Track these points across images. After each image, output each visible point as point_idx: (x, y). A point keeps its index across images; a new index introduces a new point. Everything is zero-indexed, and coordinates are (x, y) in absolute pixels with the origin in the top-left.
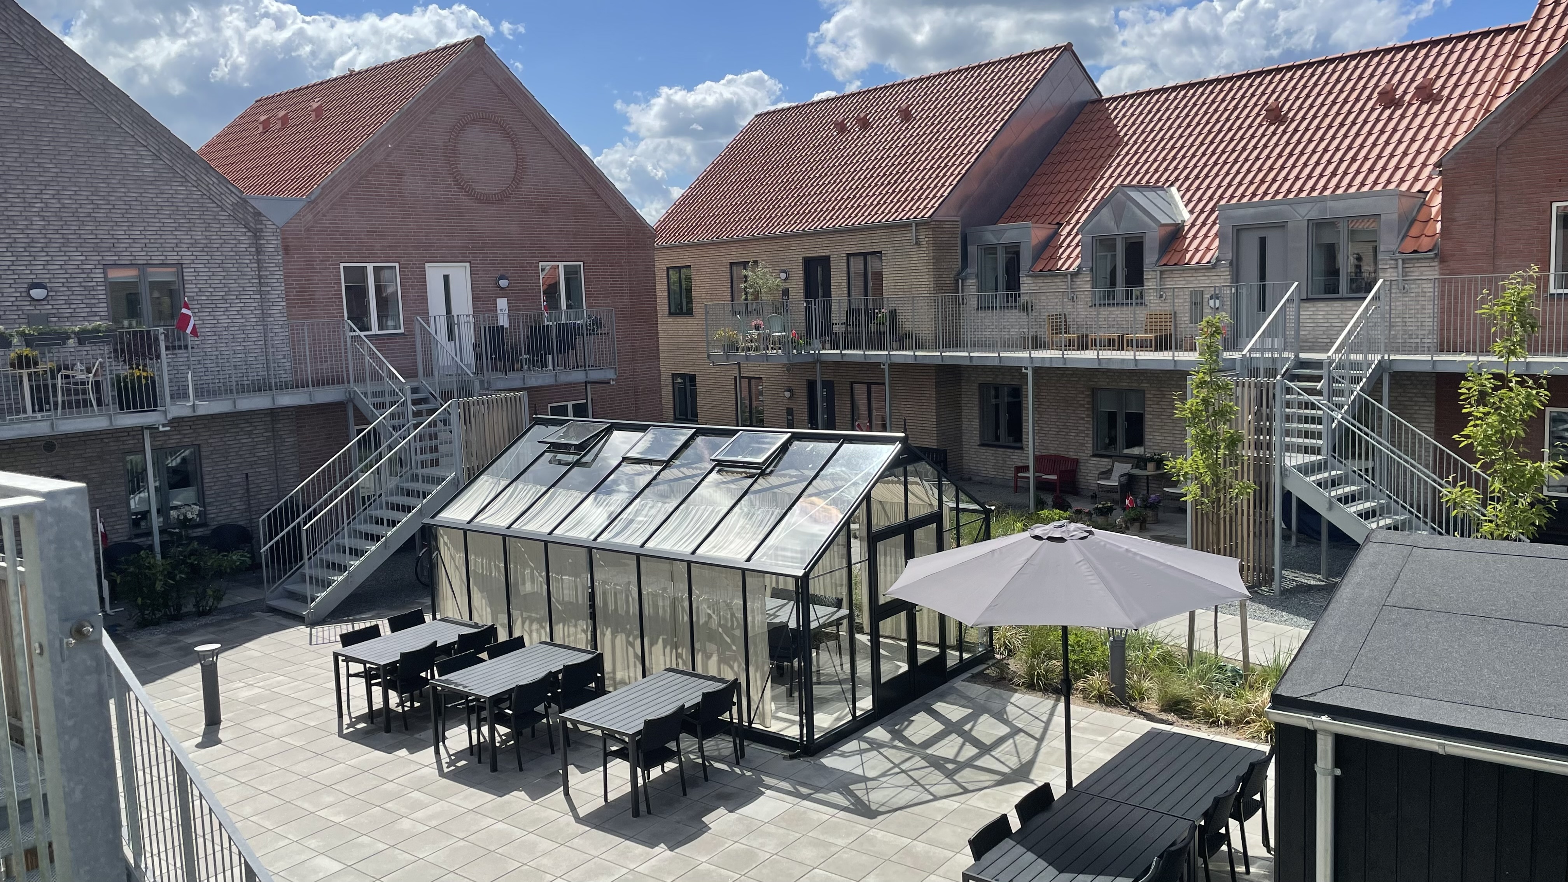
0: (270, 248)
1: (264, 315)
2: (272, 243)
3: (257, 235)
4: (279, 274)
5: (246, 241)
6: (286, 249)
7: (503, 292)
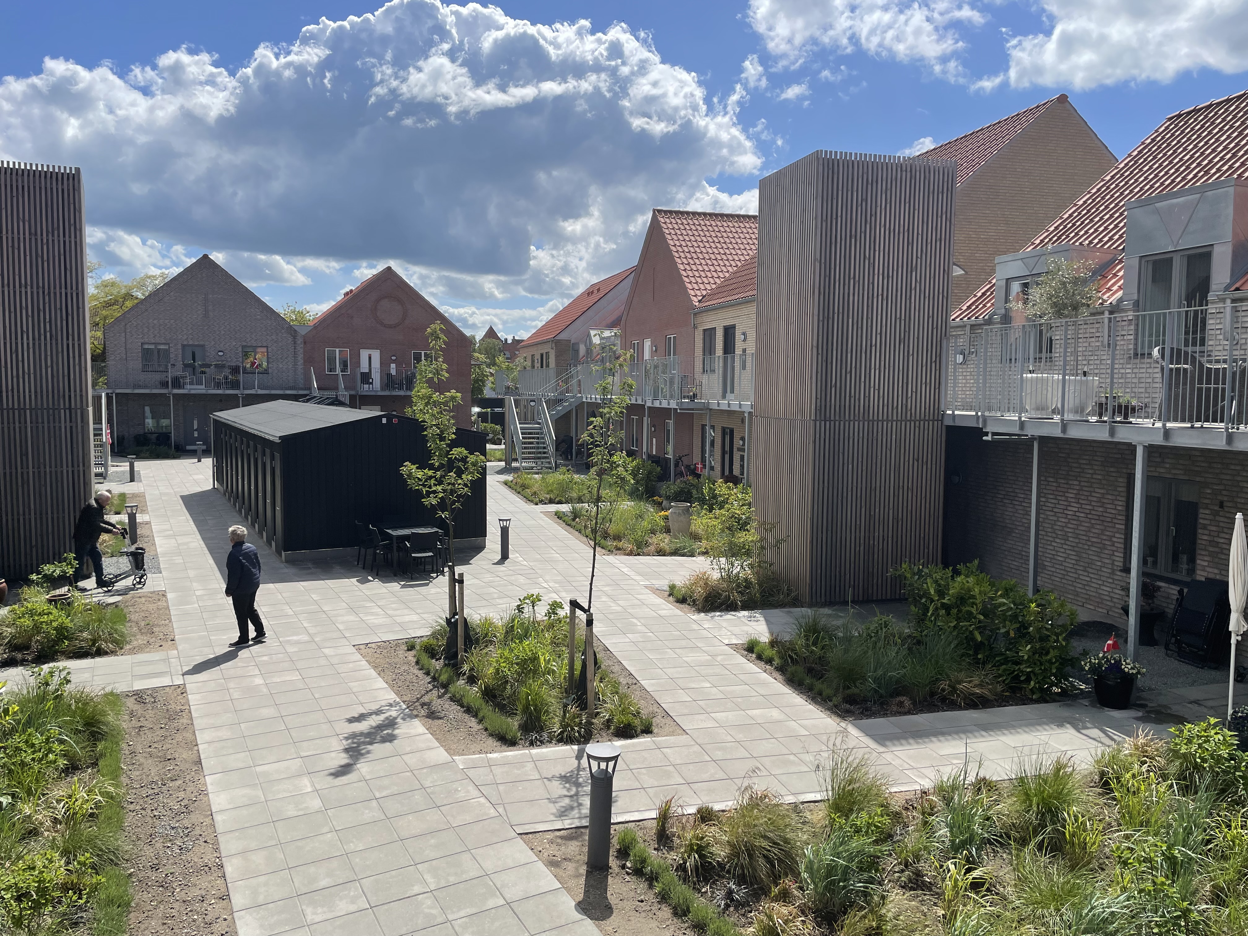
0: (299, 342)
1: (295, 364)
2: (300, 341)
3: (295, 337)
4: (302, 351)
5: (290, 339)
6: (305, 343)
7: (394, 362)
